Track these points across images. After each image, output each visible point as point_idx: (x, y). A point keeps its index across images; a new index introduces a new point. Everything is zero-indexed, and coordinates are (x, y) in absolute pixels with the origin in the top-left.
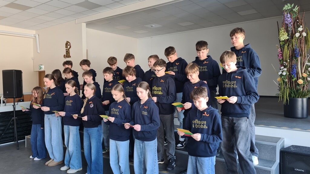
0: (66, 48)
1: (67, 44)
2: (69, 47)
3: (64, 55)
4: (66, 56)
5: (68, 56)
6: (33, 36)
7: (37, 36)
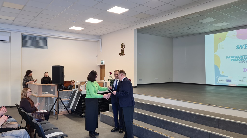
0: (121, 48)
2: (123, 47)
4: (121, 54)
5: (122, 54)
6: (98, 40)
7: (100, 40)
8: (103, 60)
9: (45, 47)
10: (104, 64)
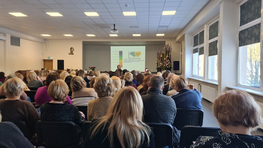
0: (70, 50)
1: (71, 49)
2: (72, 50)
3: (69, 53)
4: (71, 54)
5: (72, 53)
6: (44, 42)
7: (47, 42)
8: (50, 57)
9: (19, 45)
10: (51, 59)
